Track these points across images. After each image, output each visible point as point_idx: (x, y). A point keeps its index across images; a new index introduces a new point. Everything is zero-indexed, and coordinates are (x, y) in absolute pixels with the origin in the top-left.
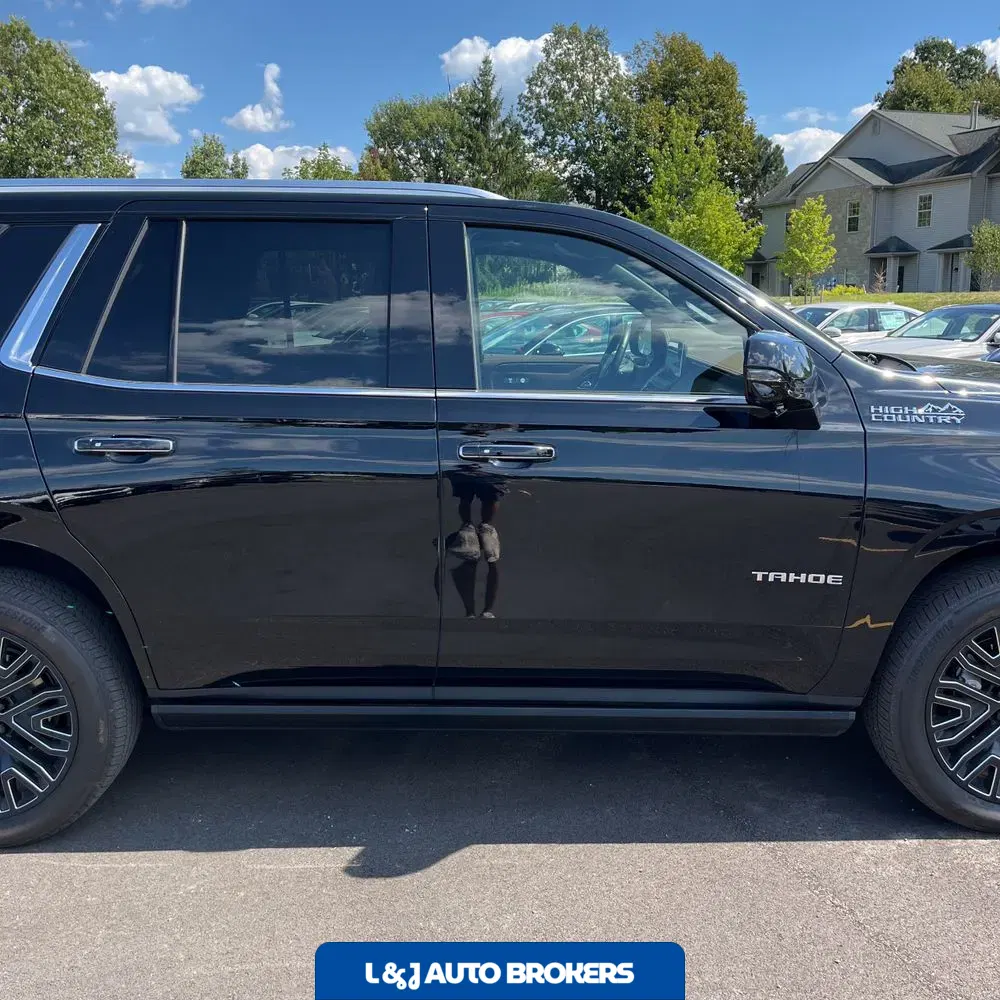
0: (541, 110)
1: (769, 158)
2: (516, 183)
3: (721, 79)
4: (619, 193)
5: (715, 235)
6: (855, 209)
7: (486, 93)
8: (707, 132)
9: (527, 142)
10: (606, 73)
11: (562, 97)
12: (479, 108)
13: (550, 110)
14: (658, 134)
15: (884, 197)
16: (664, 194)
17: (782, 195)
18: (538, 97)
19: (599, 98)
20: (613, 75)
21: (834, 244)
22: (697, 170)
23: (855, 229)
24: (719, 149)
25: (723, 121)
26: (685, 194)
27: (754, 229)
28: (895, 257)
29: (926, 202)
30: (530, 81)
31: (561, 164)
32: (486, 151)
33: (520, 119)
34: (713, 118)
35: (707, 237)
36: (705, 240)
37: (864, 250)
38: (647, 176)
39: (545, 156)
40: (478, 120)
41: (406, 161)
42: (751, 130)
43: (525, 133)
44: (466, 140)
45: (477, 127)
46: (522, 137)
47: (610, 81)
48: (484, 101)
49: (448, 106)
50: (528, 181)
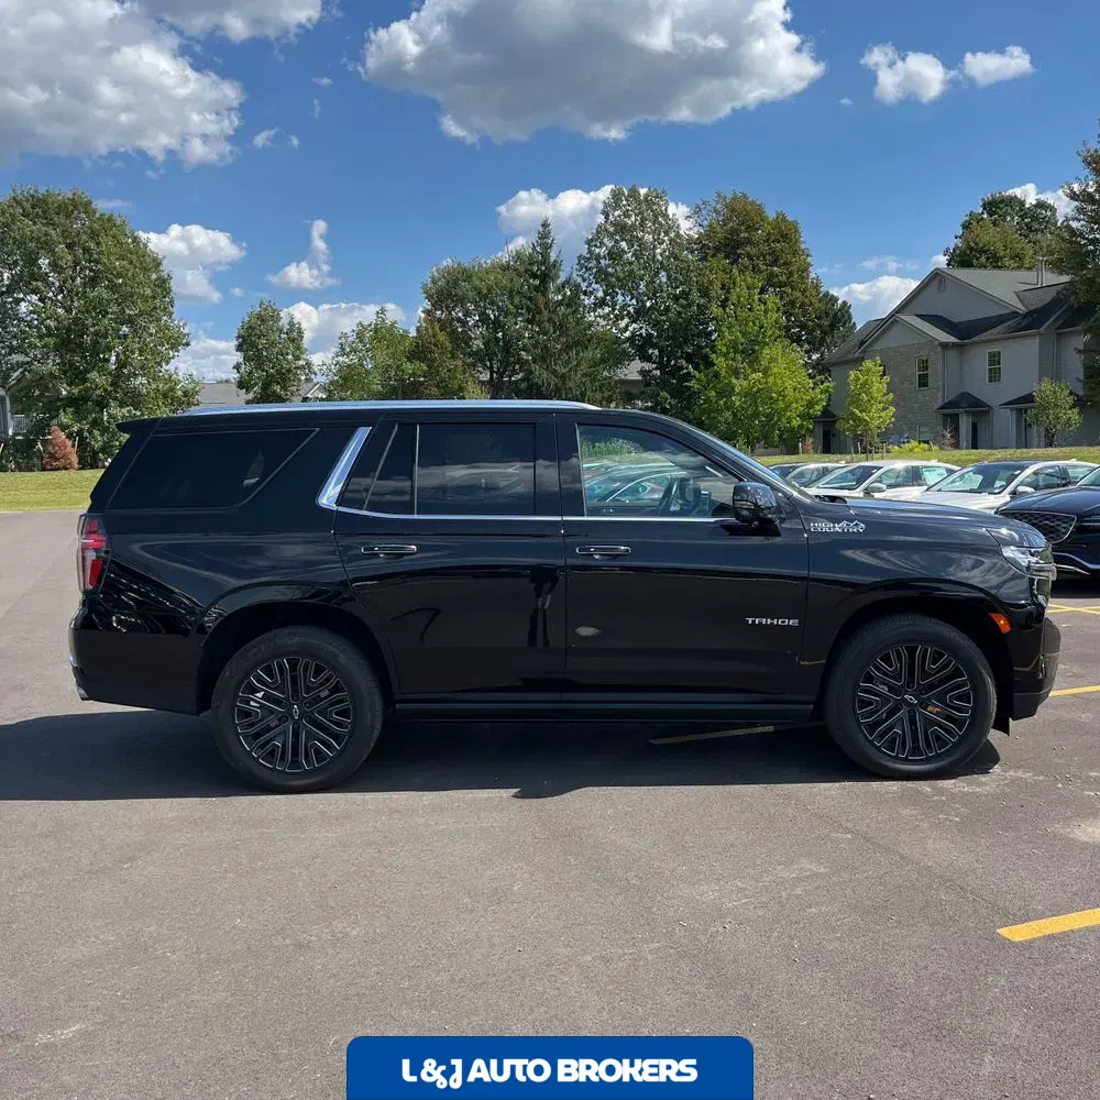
0: (600, 270)
1: (836, 314)
2: (577, 344)
3: (784, 237)
4: (682, 352)
5: (781, 394)
6: (924, 365)
7: (545, 256)
8: (771, 289)
9: (587, 302)
10: (666, 233)
11: (621, 257)
12: (538, 269)
13: (610, 270)
14: (720, 292)
15: (953, 354)
16: (728, 353)
17: (849, 352)
18: (598, 257)
19: (660, 258)
20: (672, 235)
21: (891, 403)
22: (762, 327)
23: (926, 385)
24: (784, 306)
25: (788, 278)
26: (750, 352)
27: (821, 387)
28: (966, 412)
29: (995, 359)
30: (589, 242)
31: (622, 324)
32: (546, 313)
33: (579, 280)
34: (777, 276)
35: (774, 395)
36: (771, 398)
37: (936, 407)
38: (710, 333)
39: (605, 317)
40: (537, 282)
41: (464, 323)
42: (817, 287)
43: (585, 293)
44: (524, 301)
45: (536, 289)
46: (582, 297)
47: (671, 240)
48: (543, 263)
49: (505, 268)
50: (589, 341)
